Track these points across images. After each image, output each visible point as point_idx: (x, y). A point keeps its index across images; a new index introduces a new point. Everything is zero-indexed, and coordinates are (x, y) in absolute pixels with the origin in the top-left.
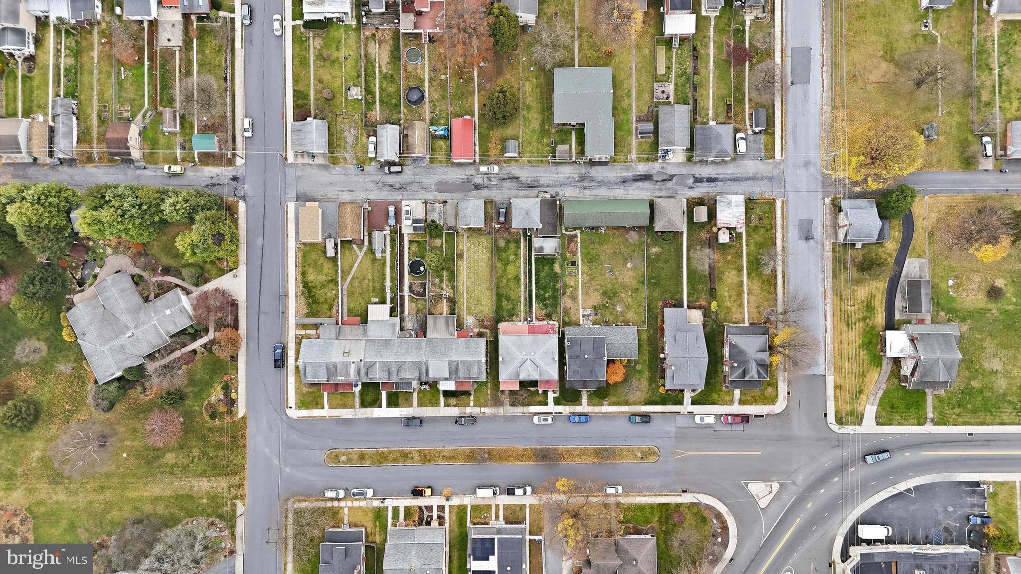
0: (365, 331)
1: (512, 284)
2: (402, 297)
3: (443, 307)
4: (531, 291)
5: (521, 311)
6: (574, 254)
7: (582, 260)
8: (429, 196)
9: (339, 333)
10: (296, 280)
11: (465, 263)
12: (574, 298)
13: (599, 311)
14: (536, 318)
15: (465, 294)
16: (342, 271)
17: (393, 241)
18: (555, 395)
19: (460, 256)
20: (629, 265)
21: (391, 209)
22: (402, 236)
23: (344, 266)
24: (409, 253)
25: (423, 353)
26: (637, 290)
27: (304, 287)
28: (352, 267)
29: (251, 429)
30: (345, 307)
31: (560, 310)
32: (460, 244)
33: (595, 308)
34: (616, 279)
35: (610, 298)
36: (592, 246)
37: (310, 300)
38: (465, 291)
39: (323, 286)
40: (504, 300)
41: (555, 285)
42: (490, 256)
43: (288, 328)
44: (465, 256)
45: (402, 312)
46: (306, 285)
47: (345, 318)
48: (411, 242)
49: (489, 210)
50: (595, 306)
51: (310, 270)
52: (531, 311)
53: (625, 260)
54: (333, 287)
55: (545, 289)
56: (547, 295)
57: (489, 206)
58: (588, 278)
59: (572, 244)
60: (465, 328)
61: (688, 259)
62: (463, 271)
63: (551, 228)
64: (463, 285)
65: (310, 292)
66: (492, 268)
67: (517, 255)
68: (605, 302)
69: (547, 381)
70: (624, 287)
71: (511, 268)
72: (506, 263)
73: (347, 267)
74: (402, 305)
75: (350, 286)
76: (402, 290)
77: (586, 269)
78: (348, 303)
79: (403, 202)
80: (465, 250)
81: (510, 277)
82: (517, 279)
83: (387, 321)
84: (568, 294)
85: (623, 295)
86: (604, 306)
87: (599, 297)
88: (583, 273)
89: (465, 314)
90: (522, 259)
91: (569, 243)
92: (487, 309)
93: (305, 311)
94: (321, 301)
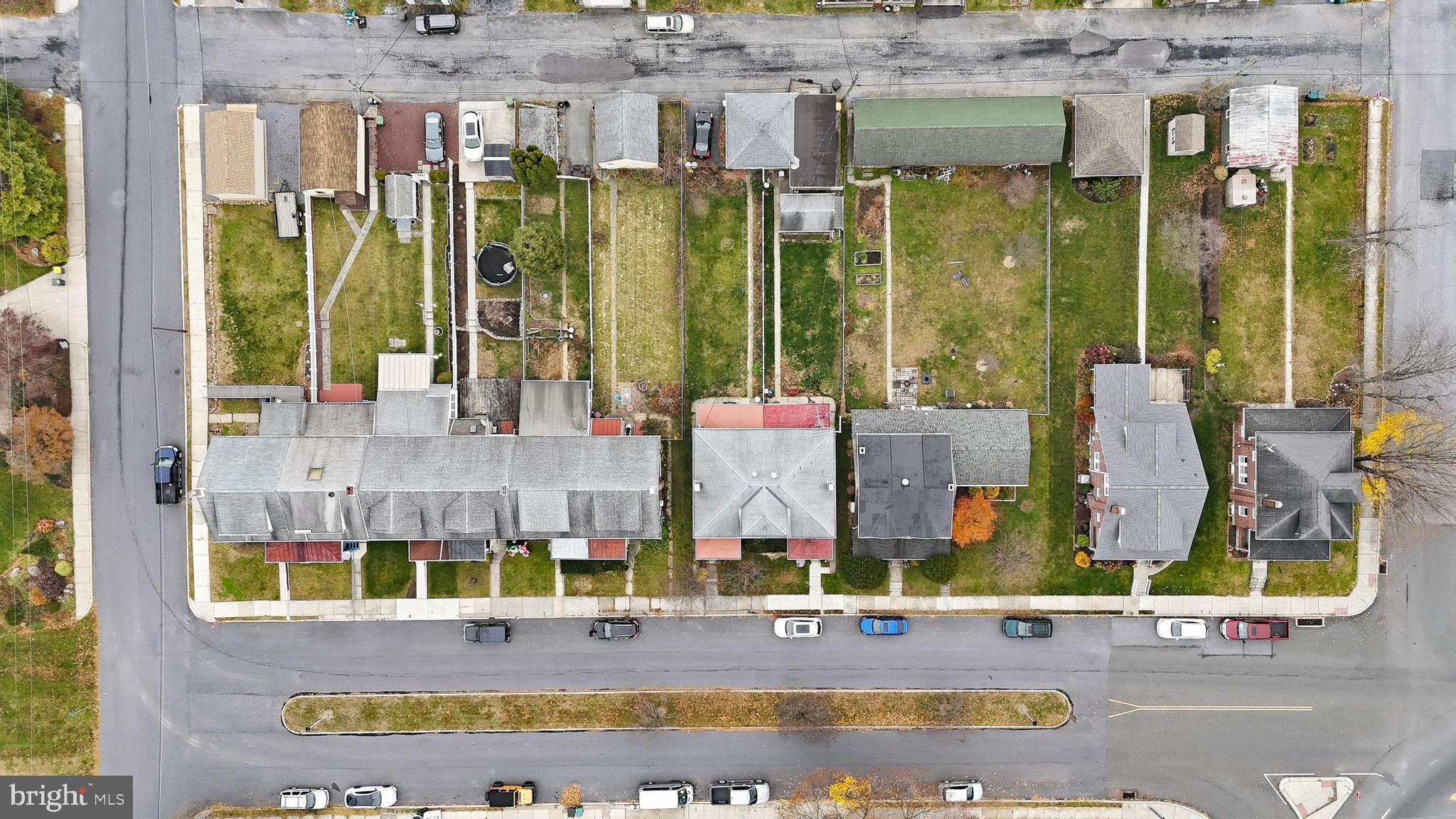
0: (369, 417)
1: (726, 309)
2: (463, 337)
3: (560, 362)
4: (770, 325)
5: (746, 373)
6: (876, 234)
7: (893, 249)
8: (525, 90)
9: (306, 422)
10: (207, 292)
11: (613, 255)
12: (874, 341)
13: (935, 372)
14: (783, 389)
15: (614, 331)
16: (317, 273)
17: (439, 199)
18: (827, 571)
19: (602, 238)
20: (1009, 262)
21: (433, 120)
22: (459, 188)
23: (322, 259)
24: (478, 231)
25: (505, 471)
26: (1026, 321)
27: (227, 310)
28: (339, 264)
29: (106, 649)
30: (326, 360)
31: (839, 370)
32: (602, 210)
33: (923, 365)
34: (977, 294)
35: (960, 341)
36: (919, 215)
37: (243, 342)
38: (614, 325)
39: (272, 309)
40: (705, 344)
41: (827, 311)
42: (673, 239)
43: (189, 409)
44: (613, 240)
45: (463, 373)
46: (231, 305)
47: (328, 386)
48: (481, 203)
49: (671, 126)
50: (924, 361)
51: (241, 271)
52: (770, 373)
53: (1000, 252)
54: (299, 312)
55: (803, 319)
56: (808, 334)
57: (671, 116)
58: (909, 292)
59: (871, 212)
60: (613, 410)
61: (1151, 246)
62: (609, 275)
63: (820, 169)
64: (608, 309)
65: (240, 322)
66: (680, 267)
67: (738, 237)
68: (947, 351)
69: (808, 541)
70: (994, 314)
71: (723, 269)
72: (712, 258)
73: (327, 266)
74: (463, 356)
75: (337, 309)
76: (461, 321)
77: (903, 270)
78: (334, 349)
79: (463, 106)
80: (613, 224)
81: (721, 290)
82: (739, 295)
83: (424, 393)
84: (860, 331)
85: (992, 335)
86: (946, 359)
87: (933, 340)
88: (896, 281)
89: (614, 377)
90: (750, 246)
91: (864, 208)
92: (665, 367)
93: (232, 368)
94: (269, 344)
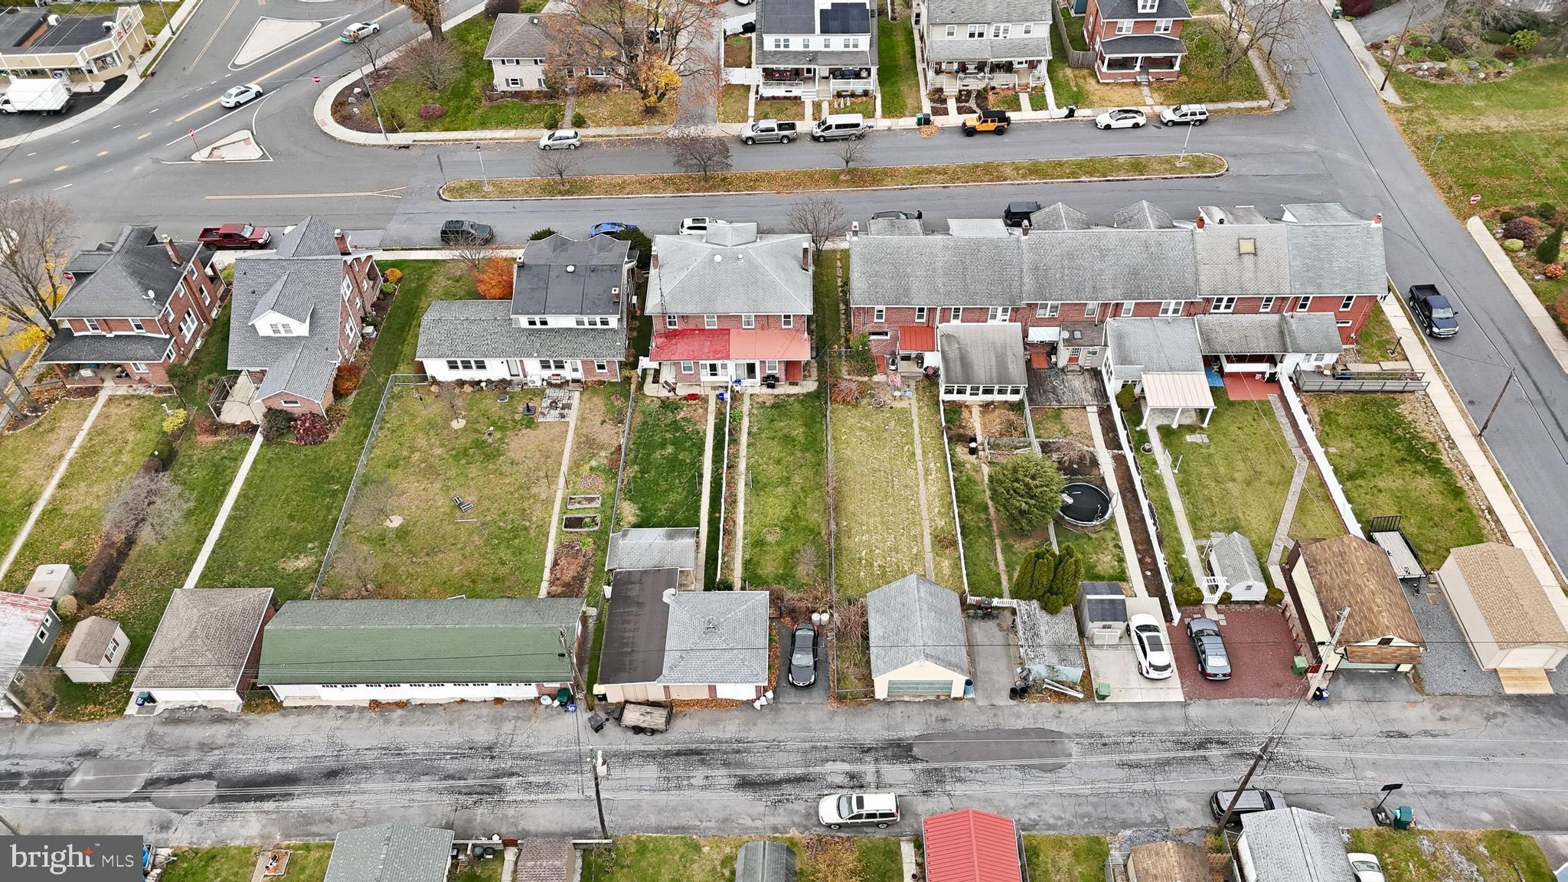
0: (1207, 339)
1: (773, 471)
2: (1113, 443)
3: (984, 425)
4: (717, 459)
5: (750, 415)
6: (566, 549)
7: (546, 535)
8: (1080, 716)
9: (1282, 333)
10: (1472, 478)
11: (926, 524)
12: (588, 445)
13: (518, 417)
14: (707, 402)
15: (919, 451)
16: (1328, 498)
17: (1182, 579)
19: (943, 542)
20: (396, 522)
21: (1217, 662)
22: (1155, 588)
23: (1328, 515)
24: (1118, 547)
25: (1027, 256)
26: (393, 464)
27: (1438, 462)
28: (1301, 508)
30: (1283, 420)
31: (633, 418)
32: (947, 571)
33: (530, 424)
34: (446, 489)
35: (479, 445)
36: (503, 571)
37: (1400, 432)
38: (919, 456)
39: (1377, 463)
40: (801, 439)
41: (643, 472)
42: (845, 541)
43: (1439, 371)
44: (928, 539)
45: (1105, 413)
46: (1434, 466)
47: (1273, 398)
48: (1122, 576)
49: (852, 672)
50: (528, 427)
51: (1437, 499)
52: (720, 415)
53: (402, 533)
54: (1338, 460)
55: (673, 463)
56: (670, 449)
57: (854, 685)
58: (534, 490)
59: (569, 575)
60: (913, 384)
61: (201, 541)
62: (930, 504)
63: (634, 591)
64: (927, 472)
65: (1411, 449)
66: (835, 509)
67: (757, 543)
68: (498, 435)
70: (430, 471)
71: (776, 507)
72: (791, 523)
73: (1317, 507)
74: (1109, 428)
75: (1288, 464)
76: (1120, 461)
77: (538, 512)
78: (1278, 429)
79: (1179, 696)
80: (929, 556)
81: (780, 490)
82: (756, 485)
83: (1147, 370)
84: (603, 454)
85: (439, 451)
86: (503, 429)
87: (512, 446)
88: (549, 502)
89: (915, 410)
90: (740, 534)
91: (579, 579)
92: (851, 421)
93: (1404, 409)
94: (1365, 432)
